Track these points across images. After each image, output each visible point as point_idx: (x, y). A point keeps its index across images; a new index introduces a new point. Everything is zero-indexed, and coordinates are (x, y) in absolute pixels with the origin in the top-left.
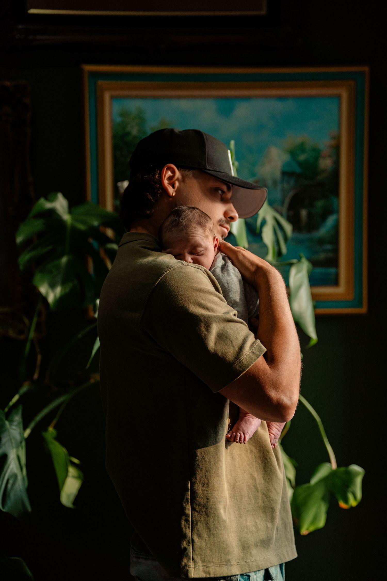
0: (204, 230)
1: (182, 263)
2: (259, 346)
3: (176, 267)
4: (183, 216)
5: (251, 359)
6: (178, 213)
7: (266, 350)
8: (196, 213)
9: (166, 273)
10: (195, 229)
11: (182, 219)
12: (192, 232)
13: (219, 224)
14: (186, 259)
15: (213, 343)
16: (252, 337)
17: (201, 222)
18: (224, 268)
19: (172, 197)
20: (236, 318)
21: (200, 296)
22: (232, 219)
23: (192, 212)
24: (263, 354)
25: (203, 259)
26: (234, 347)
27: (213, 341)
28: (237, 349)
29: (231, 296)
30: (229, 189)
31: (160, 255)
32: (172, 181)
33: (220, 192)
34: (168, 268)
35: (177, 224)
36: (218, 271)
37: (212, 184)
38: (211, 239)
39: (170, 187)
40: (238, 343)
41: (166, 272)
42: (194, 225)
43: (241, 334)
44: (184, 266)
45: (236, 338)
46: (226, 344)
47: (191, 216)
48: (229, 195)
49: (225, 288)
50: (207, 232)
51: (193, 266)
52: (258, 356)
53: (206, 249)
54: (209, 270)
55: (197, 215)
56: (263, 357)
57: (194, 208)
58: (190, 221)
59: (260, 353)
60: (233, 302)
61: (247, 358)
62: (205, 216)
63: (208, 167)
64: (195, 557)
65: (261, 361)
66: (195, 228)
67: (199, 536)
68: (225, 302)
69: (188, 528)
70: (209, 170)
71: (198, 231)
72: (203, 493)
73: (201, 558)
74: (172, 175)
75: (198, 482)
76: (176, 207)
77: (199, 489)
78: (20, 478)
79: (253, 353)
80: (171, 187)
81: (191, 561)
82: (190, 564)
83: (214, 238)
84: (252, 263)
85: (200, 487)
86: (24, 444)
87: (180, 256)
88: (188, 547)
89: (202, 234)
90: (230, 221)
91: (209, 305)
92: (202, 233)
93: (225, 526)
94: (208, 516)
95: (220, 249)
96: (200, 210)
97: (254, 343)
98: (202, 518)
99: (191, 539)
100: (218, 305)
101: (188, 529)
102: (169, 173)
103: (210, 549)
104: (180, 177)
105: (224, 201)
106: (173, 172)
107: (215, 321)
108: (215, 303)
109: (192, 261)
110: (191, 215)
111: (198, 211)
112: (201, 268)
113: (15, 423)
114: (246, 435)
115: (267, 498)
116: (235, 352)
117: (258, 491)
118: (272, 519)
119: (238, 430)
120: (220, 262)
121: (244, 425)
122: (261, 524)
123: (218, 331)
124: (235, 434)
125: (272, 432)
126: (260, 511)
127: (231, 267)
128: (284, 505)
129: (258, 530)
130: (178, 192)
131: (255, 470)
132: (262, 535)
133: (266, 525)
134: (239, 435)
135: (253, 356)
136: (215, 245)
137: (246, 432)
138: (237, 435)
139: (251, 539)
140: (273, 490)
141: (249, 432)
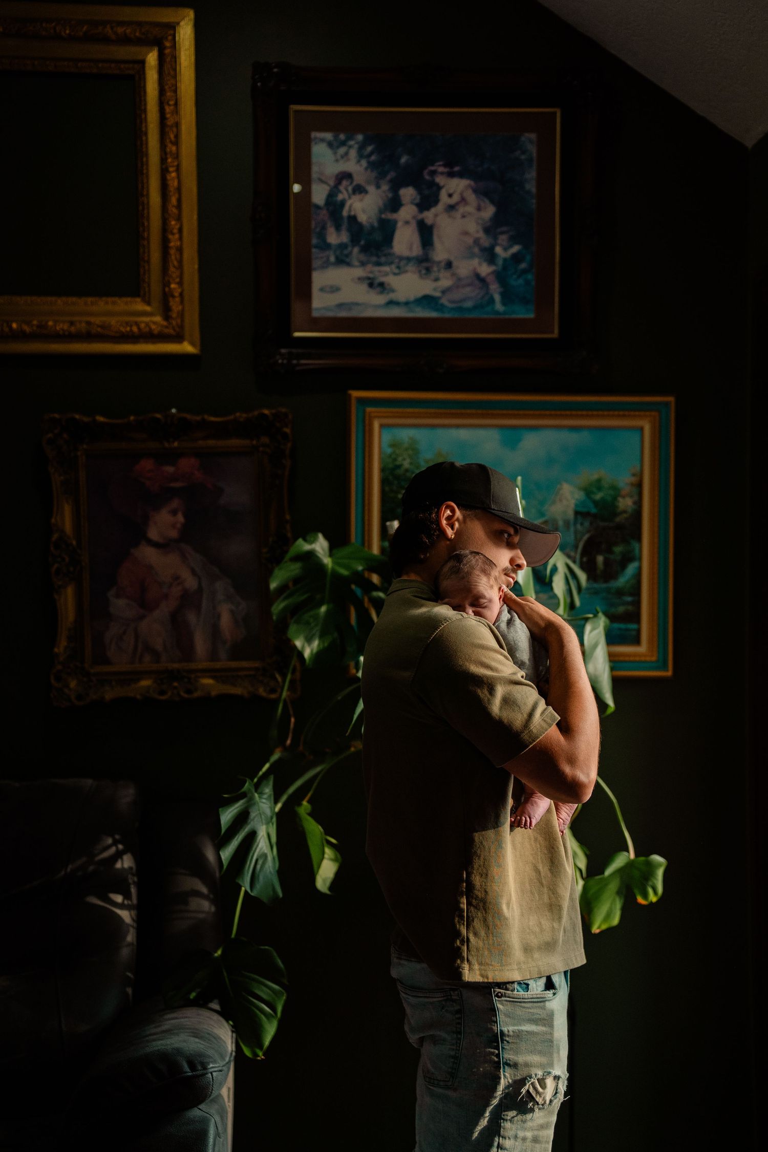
0: (489, 579)
1: (462, 615)
2: (552, 714)
4: (465, 562)
5: (542, 728)
6: (459, 558)
7: (560, 718)
8: (480, 558)
9: (442, 627)
10: (478, 578)
11: (463, 565)
12: (475, 580)
13: (504, 573)
14: (467, 611)
15: (498, 708)
16: (542, 704)
17: (485, 569)
18: (510, 622)
19: (450, 540)
20: (523, 680)
21: (483, 654)
22: (519, 567)
23: (474, 557)
24: (556, 722)
25: (486, 612)
26: (522, 713)
27: (497, 706)
28: (525, 716)
29: (518, 655)
30: (516, 532)
31: (435, 606)
32: (451, 522)
33: (506, 535)
34: (444, 620)
35: (457, 571)
36: (503, 626)
37: (497, 526)
38: (496, 589)
39: (448, 529)
40: (527, 709)
41: (443, 625)
42: (477, 572)
43: (529, 700)
44: (465, 619)
45: (525, 704)
46: (513, 710)
47: (474, 562)
48: (516, 539)
49: (511, 645)
50: (492, 581)
51: (474, 619)
52: (550, 726)
53: (490, 601)
54: (493, 625)
55: (480, 561)
56: (556, 726)
57: (478, 553)
58: (472, 568)
59: (552, 721)
60: (520, 663)
61: (538, 727)
62: (491, 563)
63: (493, 507)
64: (470, 958)
65: (554, 732)
66: (478, 575)
67: (476, 934)
68: (510, 661)
69: (462, 925)
70: (494, 510)
71: (481, 579)
72: (481, 885)
73: (477, 960)
74: (451, 514)
75: (475, 872)
76: (456, 551)
77: (477, 880)
78: (270, 858)
79: (545, 721)
80: (450, 529)
81: (466, 963)
82: (463, 965)
83: (500, 588)
84: (541, 617)
85: (478, 878)
86: (274, 819)
87: (459, 608)
88: (462, 947)
89: (486, 583)
90: (517, 570)
91: (493, 664)
92: (486, 582)
93: (506, 925)
94: (486, 912)
95: (505, 600)
96: (485, 556)
97: (545, 710)
98: (479, 914)
99: (466, 937)
100: (503, 664)
101: (462, 927)
102: (448, 512)
103: (489, 950)
104: (461, 517)
105: (510, 546)
106: (453, 511)
107: (500, 683)
108: (500, 662)
109: (473, 614)
110: (473, 560)
111: (481, 556)
112: (483, 622)
113: (265, 796)
114: (532, 820)
115: (553, 894)
116: (524, 719)
117: (543, 886)
118: (560, 918)
119: (523, 813)
120: (506, 616)
121: (529, 808)
122: (546, 924)
123: (503, 695)
124: (519, 818)
125: (561, 816)
126: (546, 909)
127: (518, 621)
128: (572, 902)
129: (542, 930)
130: (458, 534)
131: (540, 861)
132: (547, 937)
133: (551, 926)
134: (524, 818)
135: (545, 725)
136: (501, 596)
137: (532, 816)
138: (521, 819)
139: (534, 941)
140: (561, 885)
141: (536, 816)
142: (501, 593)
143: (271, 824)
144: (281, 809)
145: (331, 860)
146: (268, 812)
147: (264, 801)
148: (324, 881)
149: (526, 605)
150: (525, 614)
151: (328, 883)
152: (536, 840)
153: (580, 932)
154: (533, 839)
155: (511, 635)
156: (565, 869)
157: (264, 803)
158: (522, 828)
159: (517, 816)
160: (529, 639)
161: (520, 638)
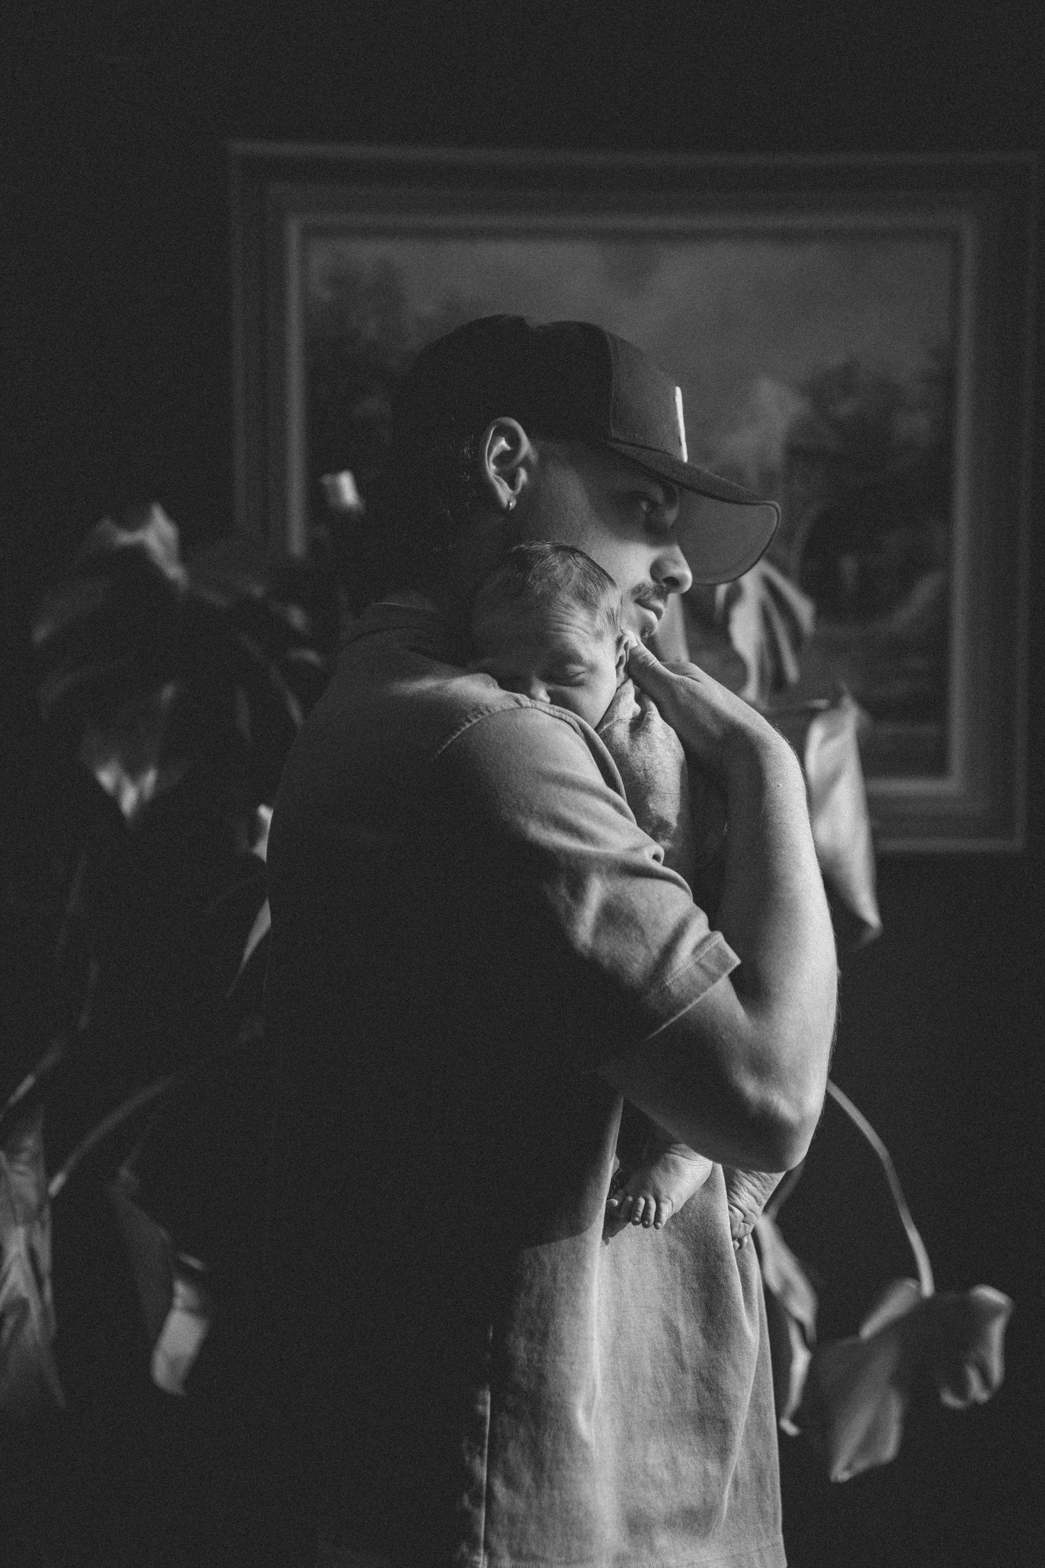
0: (593, 615)
1: (517, 701)
2: (720, 950)
3: (498, 709)
4: (536, 571)
5: (694, 983)
6: (524, 562)
7: (738, 962)
8: (577, 564)
9: (468, 725)
10: (567, 611)
11: (534, 578)
12: (556, 616)
13: (635, 598)
14: (533, 692)
15: (590, 931)
17: (585, 591)
18: (638, 725)
19: (505, 513)
20: (658, 866)
21: (561, 797)
22: (673, 584)
23: (564, 561)
24: (729, 971)
25: (581, 697)
26: (647, 947)
27: (589, 924)
28: (655, 952)
29: (651, 805)
30: (671, 498)
31: (456, 676)
32: (508, 468)
33: (644, 506)
34: (474, 710)
35: (516, 592)
36: (621, 732)
37: (623, 482)
38: (610, 641)
39: (502, 485)
40: (660, 936)
41: (470, 721)
42: (565, 598)
43: (670, 913)
44: (523, 710)
45: (656, 924)
46: (627, 938)
47: (560, 571)
48: (670, 516)
49: (635, 781)
50: (600, 622)
51: (547, 710)
52: (714, 978)
53: (593, 669)
54: (596, 729)
55: (576, 570)
56: (728, 980)
57: (572, 552)
58: (556, 587)
59: (719, 969)
60: (653, 823)
61: (683, 980)
62: (602, 577)
63: (614, 433)
64: (494, 1540)
65: (722, 993)
66: (567, 606)
67: (511, 1482)
68: (630, 819)
69: (478, 1456)
70: (617, 440)
71: (573, 616)
72: (528, 1359)
73: (510, 1547)
74: (509, 448)
75: (516, 1326)
77: (521, 1347)
78: (34, 1311)
79: (702, 966)
80: (506, 484)
81: (482, 1551)
82: (476, 1558)
84: (716, 714)
85: (522, 1342)
86: (47, 1213)
88: (476, 1511)
89: (584, 626)
90: (668, 592)
91: (585, 823)
92: (586, 623)
93: (585, 1460)
95: (633, 669)
96: (588, 559)
97: (705, 940)
98: (521, 1431)
99: (485, 1488)
100: (610, 825)
101: (478, 1461)
102: (503, 443)
104: (533, 457)
106: (514, 441)
107: (599, 870)
108: (601, 819)
109: (548, 699)
110: (558, 566)
111: (580, 560)
112: (568, 719)
113: (24, 1156)
114: (663, 1205)
115: (710, 1390)
116: (650, 961)
117: (683, 1369)
118: (723, 1453)
119: (640, 1189)
120: (629, 708)
121: (658, 1176)
122: (690, 1465)
123: (604, 899)
124: (630, 1199)
125: (738, 1202)
126: (689, 1427)
127: (657, 724)
128: (759, 1414)
129: (677, 1479)
130: (527, 498)
131: (680, 1307)
132: (690, 1496)
133: (701, 1468)
134: (642, 1201)
135: (699, 975)
136: (621, 658)
137: (663, 1197)
138: (636, 1203)
139: (658, 1504)
140: (730, 1369)
141: (674, 1197)
142: (622, 652)
143: (38, 1225)
144: (64, 1189)
145: (191, 1311)
146: (32, 1196)
147: (21, 1168)
148: (173, 1364)
149: (682, 683)
150: (677, 707)
151: (182, 1369)
152: (673, 1254)
153: (774, 1492)
154: (666, 1252)
155: (639, 754)
156: (741, 1331)
157: (21, 1173)
158: (635, 1223)
159: (627, 1195)
160: (682, 768)
161: (660, 763)
